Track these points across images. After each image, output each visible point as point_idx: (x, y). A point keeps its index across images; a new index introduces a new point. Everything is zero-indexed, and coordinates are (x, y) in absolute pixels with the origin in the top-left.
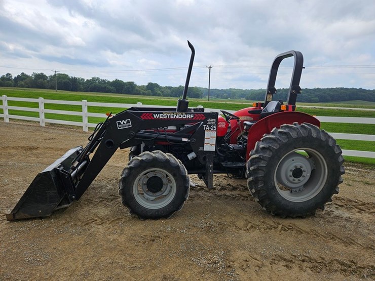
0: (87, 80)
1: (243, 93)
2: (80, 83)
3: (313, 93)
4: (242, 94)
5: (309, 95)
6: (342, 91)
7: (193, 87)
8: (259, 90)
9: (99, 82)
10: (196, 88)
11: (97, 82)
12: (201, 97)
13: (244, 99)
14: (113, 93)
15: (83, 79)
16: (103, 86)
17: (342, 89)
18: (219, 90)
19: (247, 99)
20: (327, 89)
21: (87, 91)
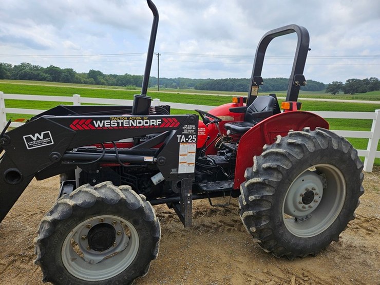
0: (15, 66)
1: (192, 82)
2: (6, 70)
4: (190, 83)
6: (282, 81)
7: (140, 76)
8: (207, 79)
9: (31, 69)
11: (28, 68)
13: (193, 89)
14: (48, 81)
15: (10, 65)
16: (35, 73)
17: (281, 79)
18: (167, 79)
19: (196, 88)
20: (269, 79)
21: (16, 79)
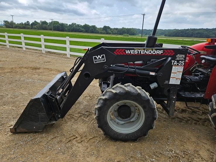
0: (69, 25)
2: (65, 27)
3: (212, 32)
4: (162, 32)
5: (208, 33)
7: (131, 28)
8: (174, 30)
9: (76, 26)
10: (133, 28)
11: (75, 26)
12: (136, 35)
13: (163, 36)
14: (83, 32)
15: (67, 24)
16: (78, 28)
18: (147, 30)
19: (166, 35)
21: (69, 32)
